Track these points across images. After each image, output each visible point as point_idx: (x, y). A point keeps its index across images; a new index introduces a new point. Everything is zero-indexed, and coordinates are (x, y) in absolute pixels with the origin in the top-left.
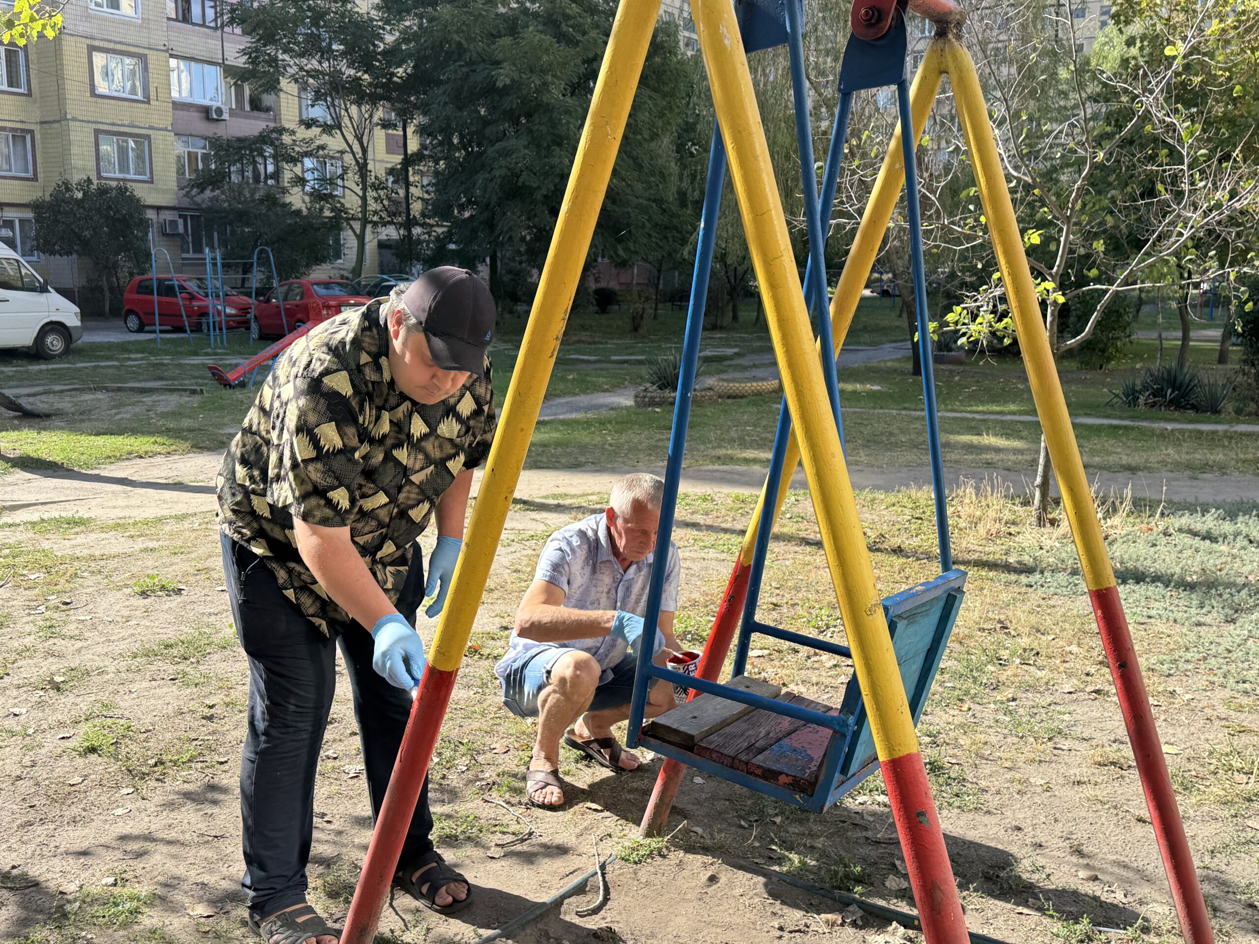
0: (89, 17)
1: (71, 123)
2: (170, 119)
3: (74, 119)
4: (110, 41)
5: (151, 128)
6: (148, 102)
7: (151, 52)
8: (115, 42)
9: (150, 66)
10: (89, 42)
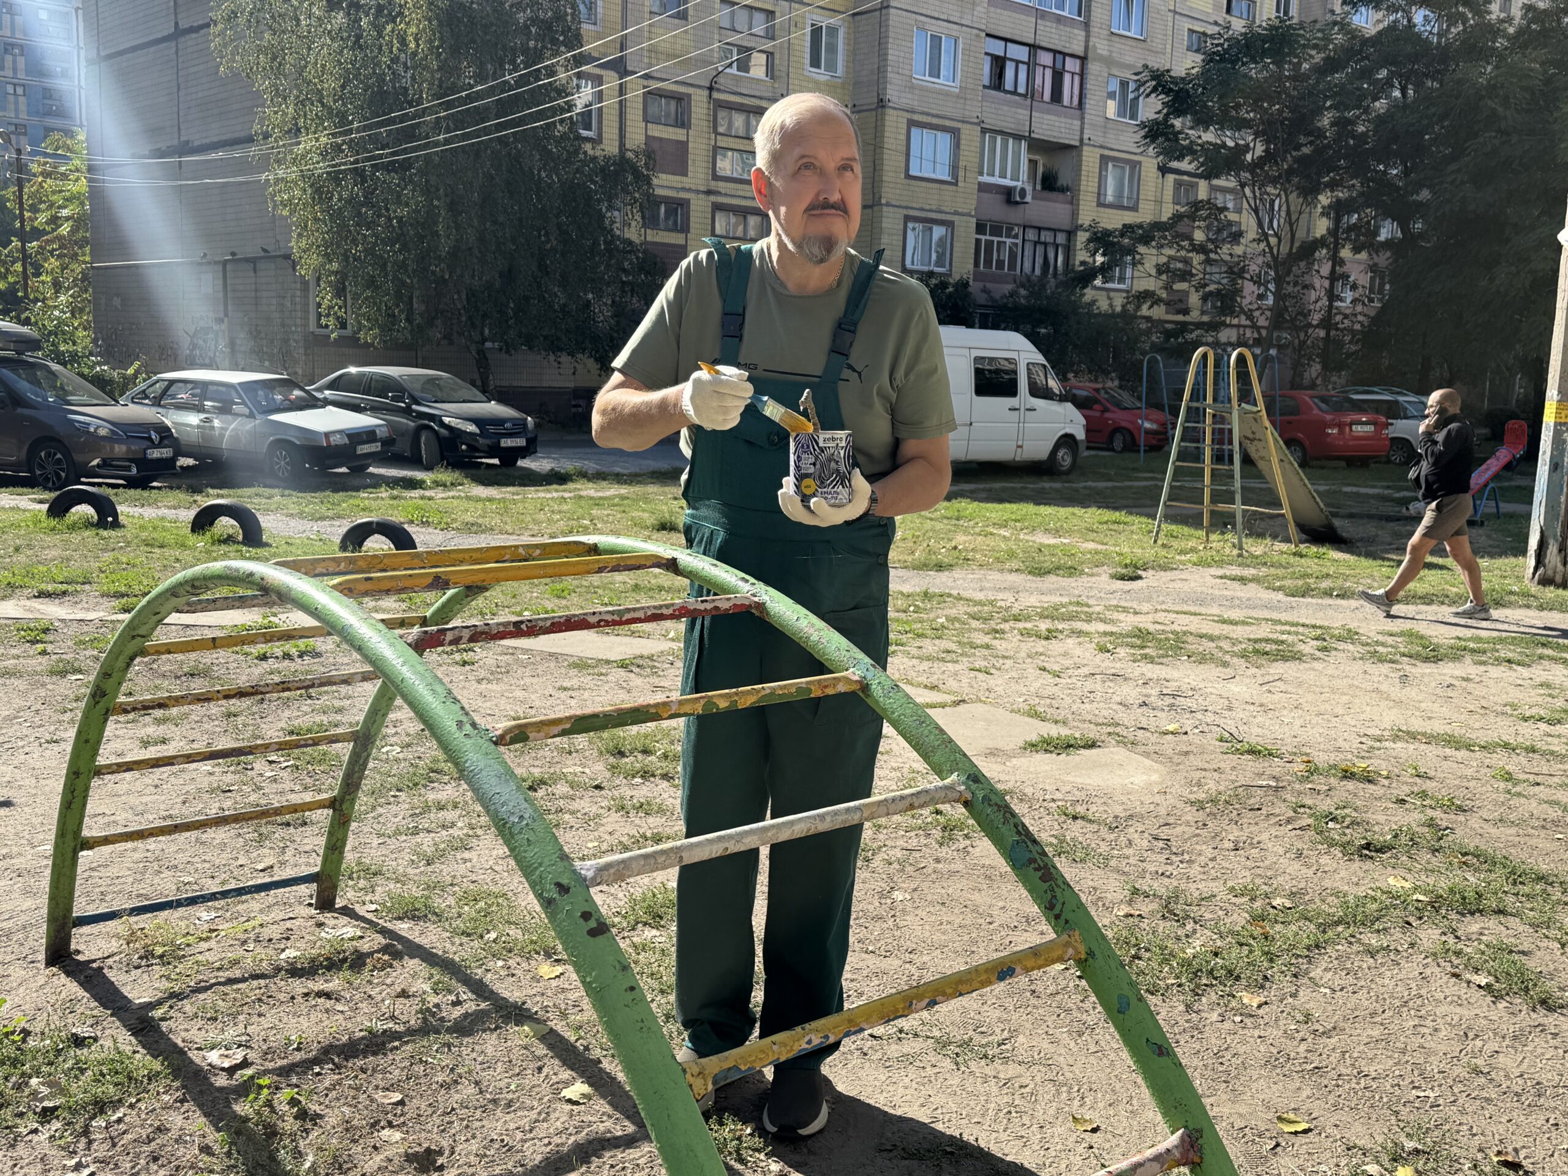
0: (912, 87)
1: (885, 209)
2: (974, 202)
3: (888, 204)
4: (928, 114)
5: (956, 213)
6: (956, 184)
7: (965, 126)
8: (933, 116)
9: (963, 142)
10: (909, 115)
